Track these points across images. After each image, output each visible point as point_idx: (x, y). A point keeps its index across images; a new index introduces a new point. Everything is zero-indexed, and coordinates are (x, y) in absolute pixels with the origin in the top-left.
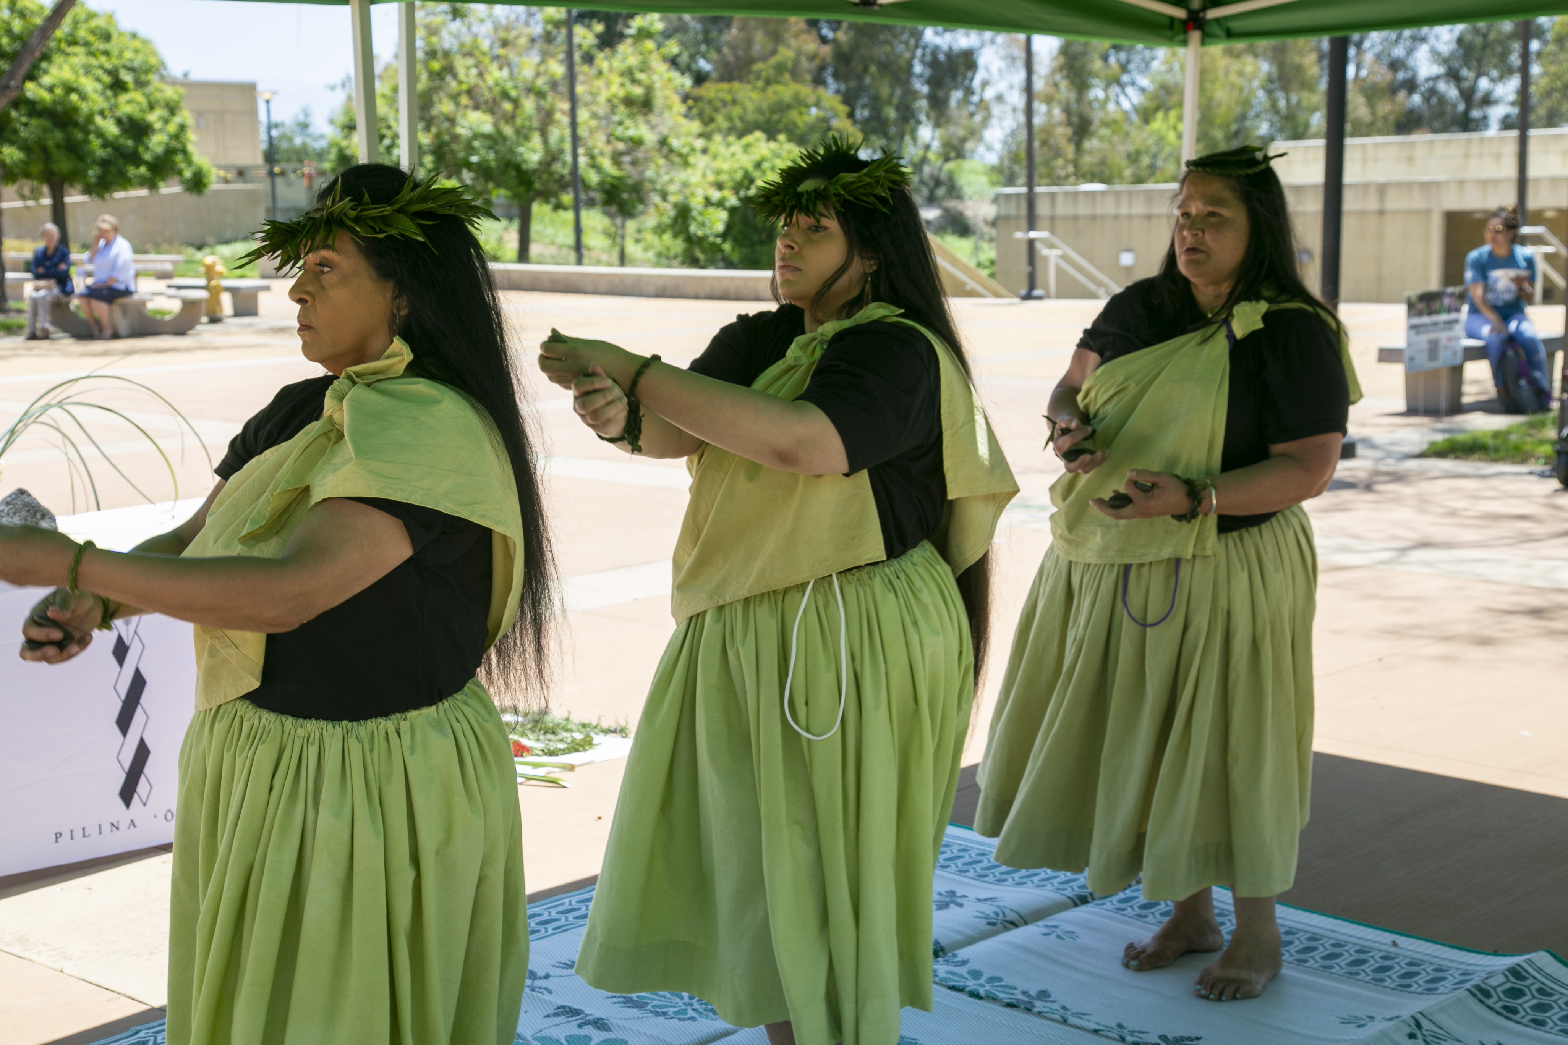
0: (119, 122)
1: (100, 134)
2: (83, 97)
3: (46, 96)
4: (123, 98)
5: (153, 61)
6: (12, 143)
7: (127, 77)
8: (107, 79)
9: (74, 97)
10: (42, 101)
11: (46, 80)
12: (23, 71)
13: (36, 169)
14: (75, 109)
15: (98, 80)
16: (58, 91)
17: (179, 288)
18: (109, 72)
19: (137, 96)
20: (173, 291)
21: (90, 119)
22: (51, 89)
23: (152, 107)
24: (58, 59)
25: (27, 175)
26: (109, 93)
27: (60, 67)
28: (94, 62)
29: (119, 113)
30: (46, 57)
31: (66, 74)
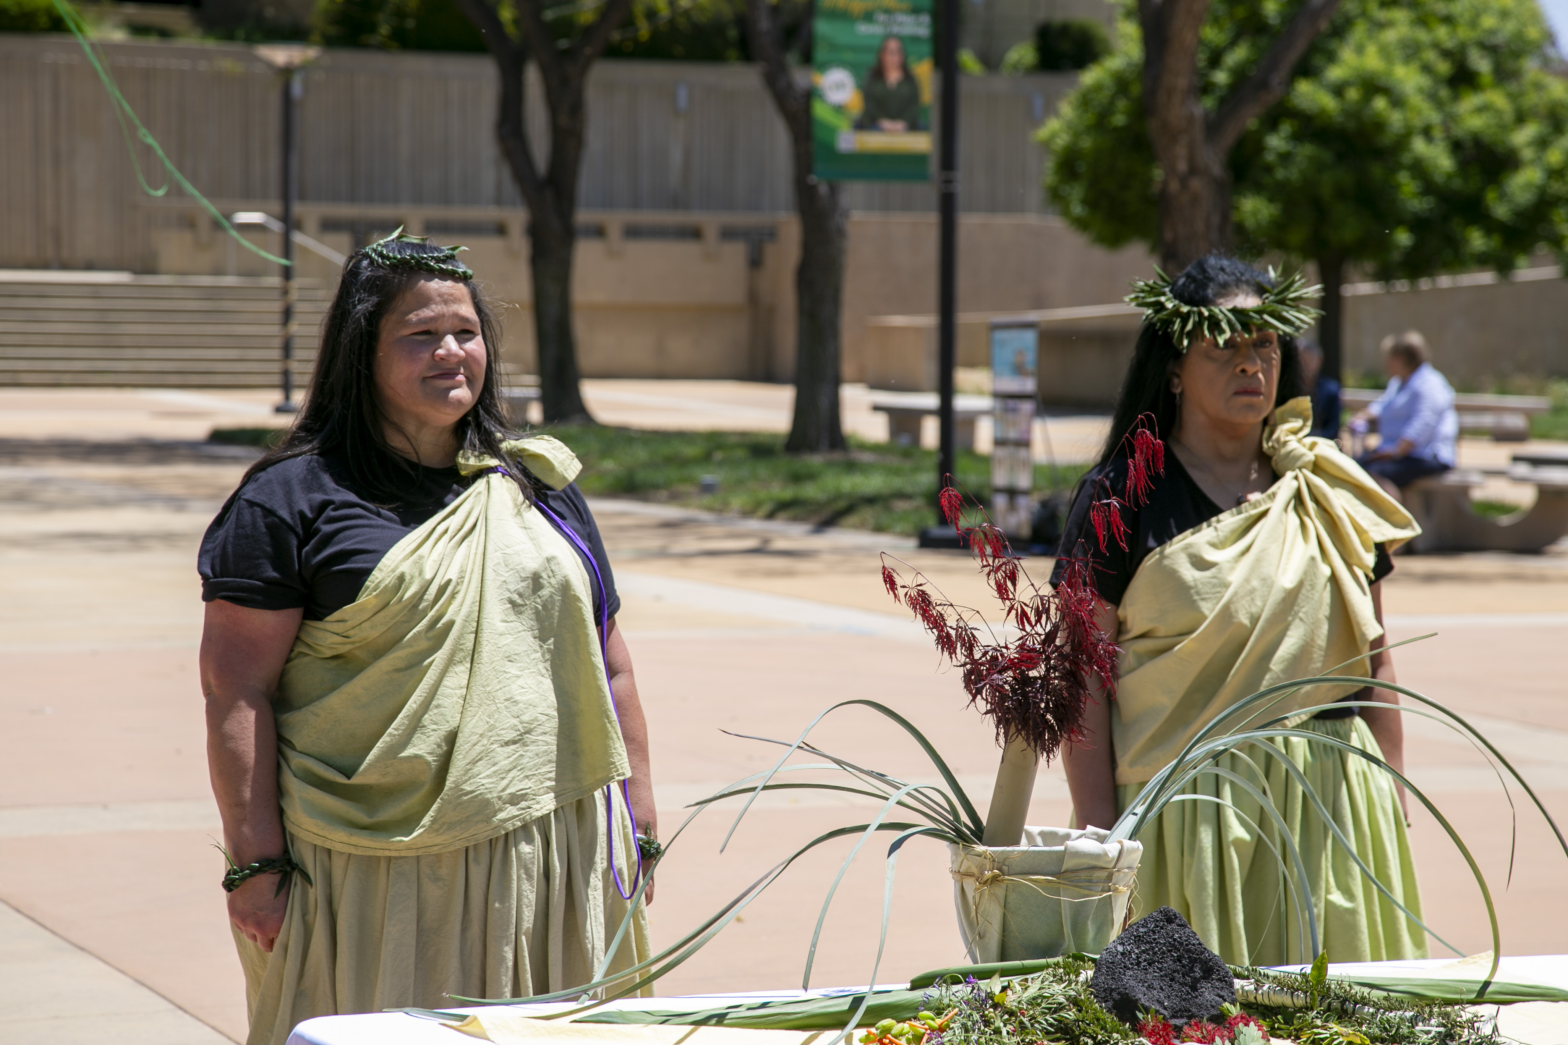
0: (1456, 146)
1: (1419, 169)
2: (1397, 101)
3: (1328, 102)
4: (1469, 102)
5: (1533, 33)
6: (1258, 188)
7: (1482, 65)
8: (1444, 67)
9: (1380, 103)
10: (1323, 111)
11: (1335, 73)
12: (1293, 56)
13: (1297, 236)
14: (1380, 125)
15: (1427, 69)
16: (1353, 94)
17: (1537, 462)
18: (1446, 54)
19: (1497, 98)
20: (1523, 470)
21: (1403, 141)
22: (1338, 90)
23: (1521, 118)
24: (1359, 31)
25: (1281, 245)
26: (1444, 93)
27: (1360, 50)
28: (1423, 36)
29: (1459, 132)
30: (1340, 31)
31: (1372, 61)
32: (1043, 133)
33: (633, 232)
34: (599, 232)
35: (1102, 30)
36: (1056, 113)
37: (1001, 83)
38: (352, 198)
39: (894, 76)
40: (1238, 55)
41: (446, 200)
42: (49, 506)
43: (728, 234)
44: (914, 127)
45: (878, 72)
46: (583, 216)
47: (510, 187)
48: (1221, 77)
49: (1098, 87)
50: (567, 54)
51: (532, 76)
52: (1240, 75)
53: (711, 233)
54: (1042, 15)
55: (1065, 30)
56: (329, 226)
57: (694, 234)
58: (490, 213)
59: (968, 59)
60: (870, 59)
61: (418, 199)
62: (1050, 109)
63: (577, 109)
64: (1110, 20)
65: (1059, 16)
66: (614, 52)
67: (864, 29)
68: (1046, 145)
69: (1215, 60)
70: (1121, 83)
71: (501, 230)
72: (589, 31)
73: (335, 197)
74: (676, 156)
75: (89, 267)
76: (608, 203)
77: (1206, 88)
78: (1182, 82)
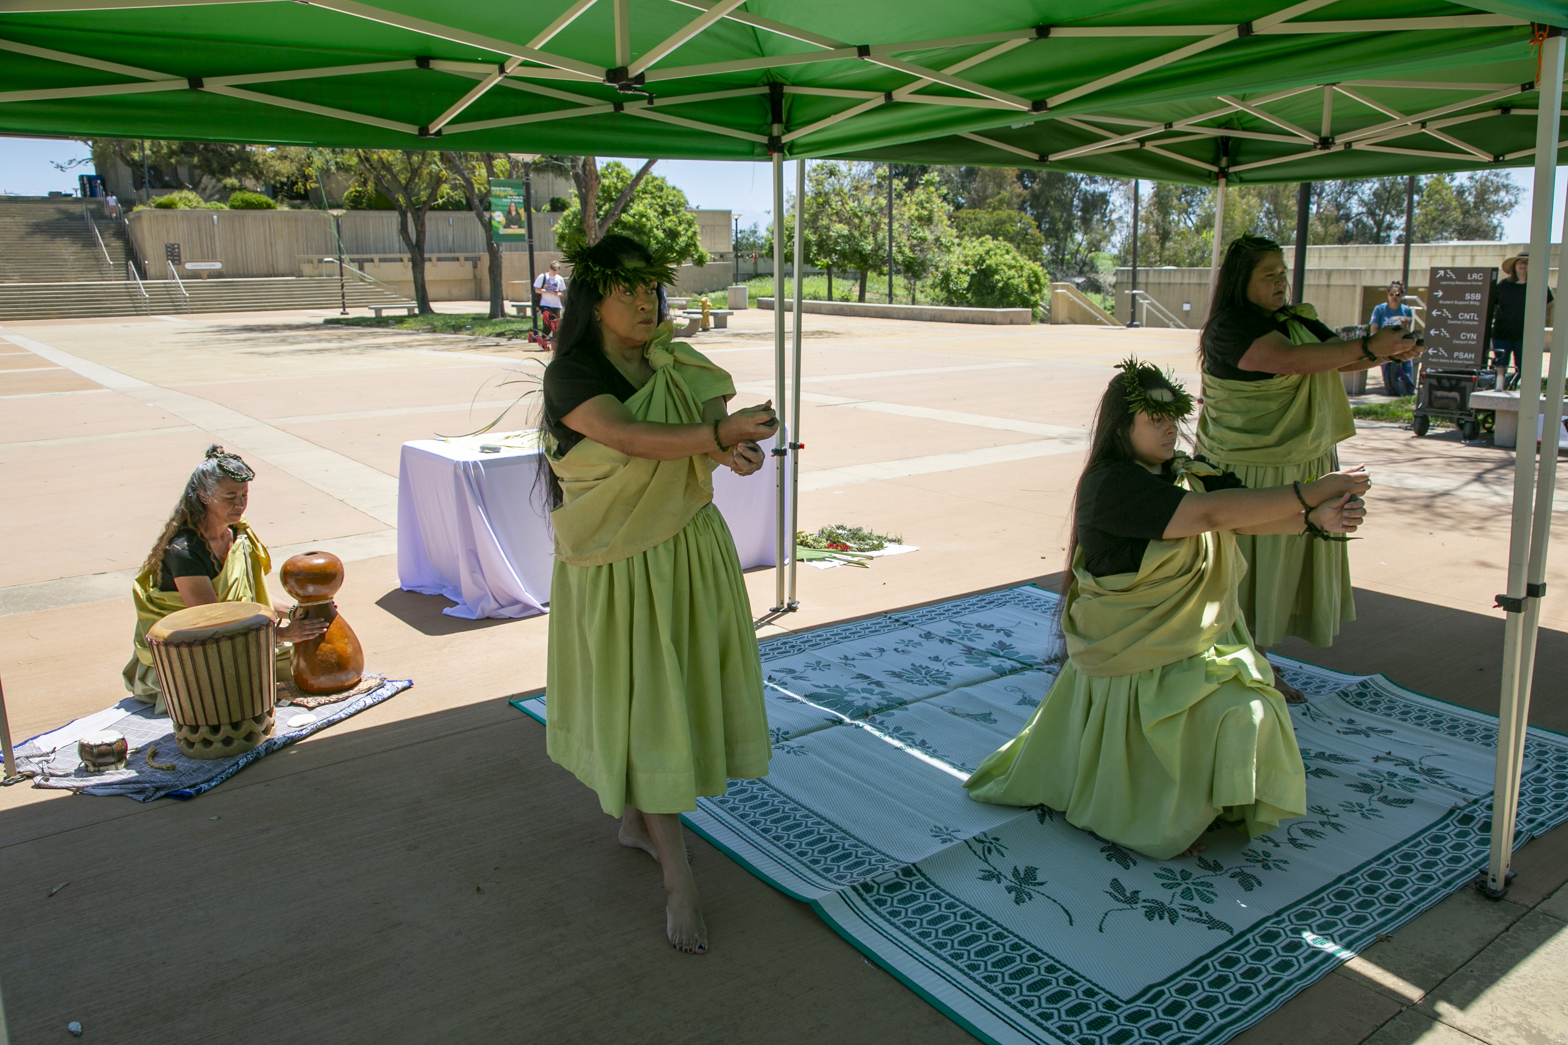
0: (664, 231)
1: (656, 238)
2: (648, 220)
3: (631, 220)
4: (667, 219)
5: (682, 200)
7: (669, 209)
8: (660, 210)
9: (644, 220)
10: (629, 221)
11: (632, 212)
12: (621, 207)
14: (645, 225)
15: (656, 211)
16: (637, 217)
17: (689, 313)
18: (660, 206)
19: (674, 218)
20: (686, 315)
21: (651, 230)
22: (633, 217)
23: (680, 224)
24: (637, 201)
26: (661, 217)
27: (638, 205)
28: (654, 202)
29: (665, 227)
30: (632, 200)
31: (641, 208)
32: (554, 229)
33: (439, 259)
34: (430, 260)
35: (568, 200)
36: (557, 223)
37: (540, 215)
38: (358, 253)
39: (514, 213)
40: (607, 207)
41: (385, 253)
42: (292, 343)
43: (467, 259)
44: (520, 227)
45: (510, 212)
46: (426, 256)
47: (406, 248)
48: (602, 213)
49: (569, 216)
50: (418, 209)
51: (409, 215)
52: (607, 212)
53: (462, 259)
54: (551, 197)
55: (558, 199)
56: (352, 261)
57: (458, 259)
58: (398, 256)
59: (533, 210)
60: (507, 209)
61: (377, 253)
62: (555, 222)
63: (423, 225)
64: (571, 198)
65: (557, 196)
66: (432, 209)
67: (504, 200)
68: (555, 232)
69: (600, 208)
70: (575, 214)
71: (401, 260)
72: (424, 202)
73: (353, 253)
74: (451, 238)
75: (283, 276)
76: (432, 252)
77: (598, 216)
78: (592, 214)
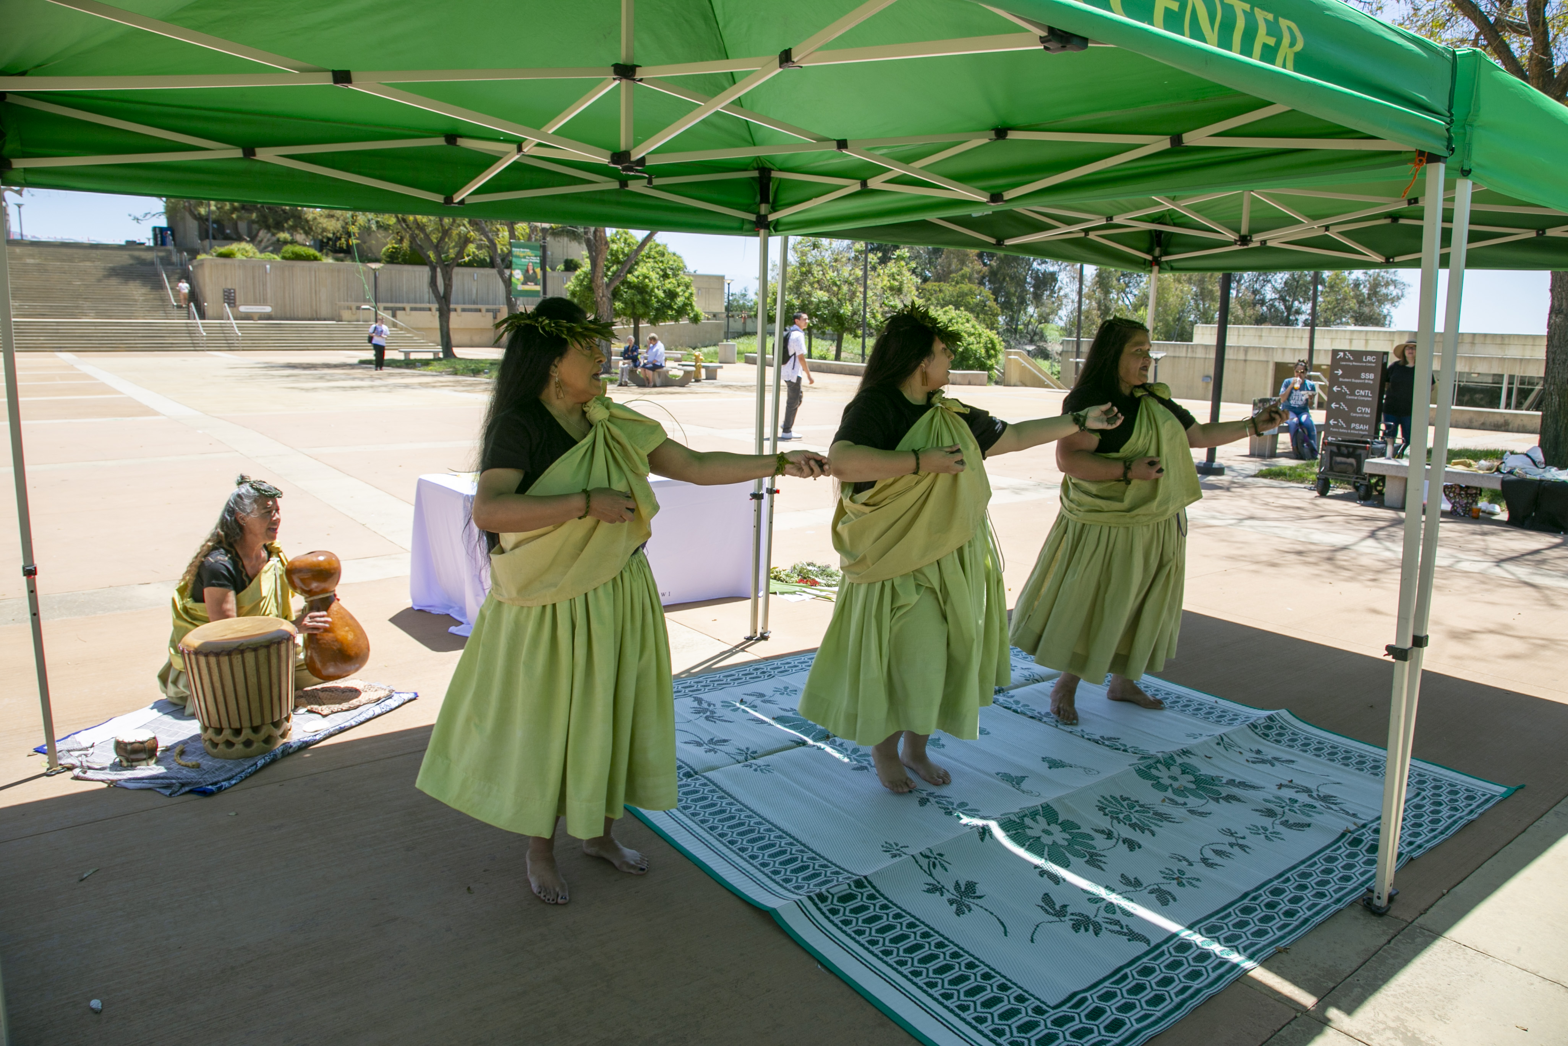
0: (664, 292)
1: (656, 297)
2: (651, 281)
3: (635, 280)
4: (667, 281)
5: (681, 265)
6: (619, 300)
7: (669, 272)
8: (661, 273)
9: (647, 280)
10: (634, 282)
11: (636, 273)
12: (626, 269)
13: (629, 312)
14: (647, 286)
15: (658, 273)
16: (641, 278)
17: (683, 365)
18: (662, 270)
19: (673, 280)
20: (680, 367)
21: (652, 290)
22: (638, 278)
23: (679, 286)
24: (641, 264)
25: (625, 315)
26: (661, 279)
27: (642, 268)
28: (656, 265)
29: (665, 288)
30: (637, 263)
31: (645, 271)
32: (567, 286)
33: (464, 310)
34: (455, 310)
35: (580, 262)
36: (570, 281)
37: (555, 274)
38: (392, 302)
39: (531, 272)
40: (614, 268)
41: (416, 302)
42: (329, 381)
43: (488, 311)
44: (536, 284)
45: (527, 271)
46: (452, 306)
47: (434, 299)
48: (610, 273)
49: (580, 275)
50: (447, 265)
51: (439, 270)
52: (614, 273)
53: (484, 310)
54: (565, 258)
55: (571, 261)
56: (386, 309)
57: (480, 310)
58: (428, 305)
59: (548, 269)
60: (525, 268)
61: (408, 302)
62: (569, 279)
63: (450, 279)
64: (583, 259)
65: (570, 258)
66: (459, 265)
67: (523, 260)
68: (567, 289)
69: (608, 269)
70: (586, 274)
71: (430, 310)
72: (452, 259)
73: (387, 302)
74: (474, 291)
75: (325, 320)
76: (457, 303)
77: (606, 276)
78: (600, 275)
